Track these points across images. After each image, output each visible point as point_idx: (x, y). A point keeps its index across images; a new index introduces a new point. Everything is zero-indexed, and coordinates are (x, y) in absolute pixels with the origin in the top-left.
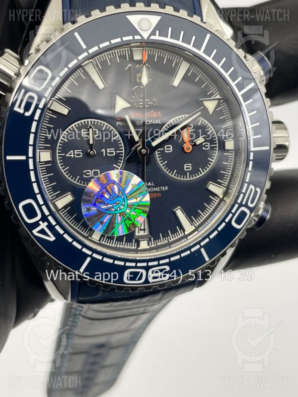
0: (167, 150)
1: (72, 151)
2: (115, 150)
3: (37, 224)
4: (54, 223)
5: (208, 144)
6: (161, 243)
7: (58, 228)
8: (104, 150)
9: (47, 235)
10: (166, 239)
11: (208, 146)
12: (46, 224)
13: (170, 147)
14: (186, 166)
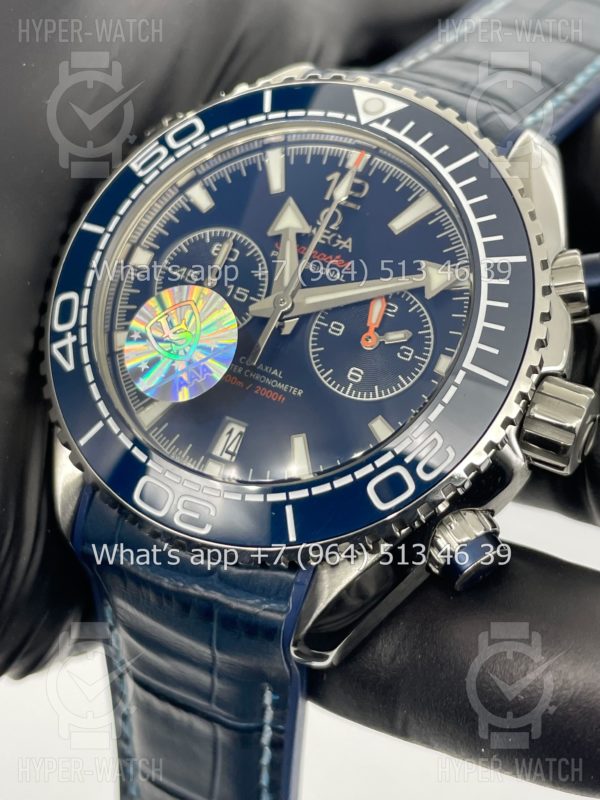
0: (333, 330)
1: (185, 269)
2: (249, 295)
3: (61, 336)
4: (84, 340)
5: (409, 352)
7: (85, 351)
8: (232, 287)
9: (66, 358)
11: (410, 355)
12: (74, 338)
13: (340, 327)
14: (354, 371)
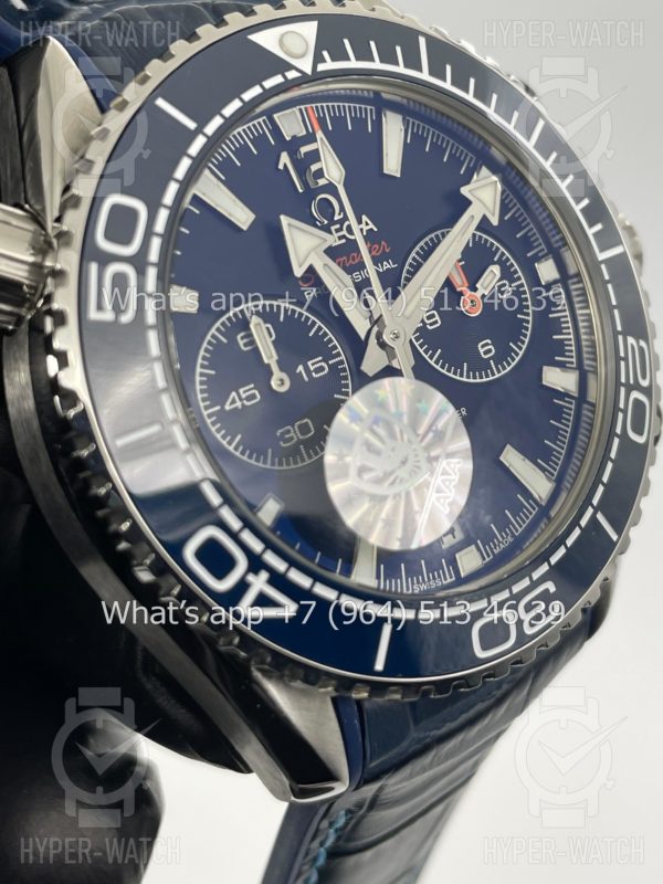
0: (431, 324)
1: (234, 394)
2: (325, 360)
4: (281, 566)
5: (504, 285)
6: (502, 546)
7: (294, 575)
8: (301, 368)
9: (276, 605)
10: (507, 535)
11: (508, 286)
12: (264, 575)
13: (433, 316)
14: (483, 346)
